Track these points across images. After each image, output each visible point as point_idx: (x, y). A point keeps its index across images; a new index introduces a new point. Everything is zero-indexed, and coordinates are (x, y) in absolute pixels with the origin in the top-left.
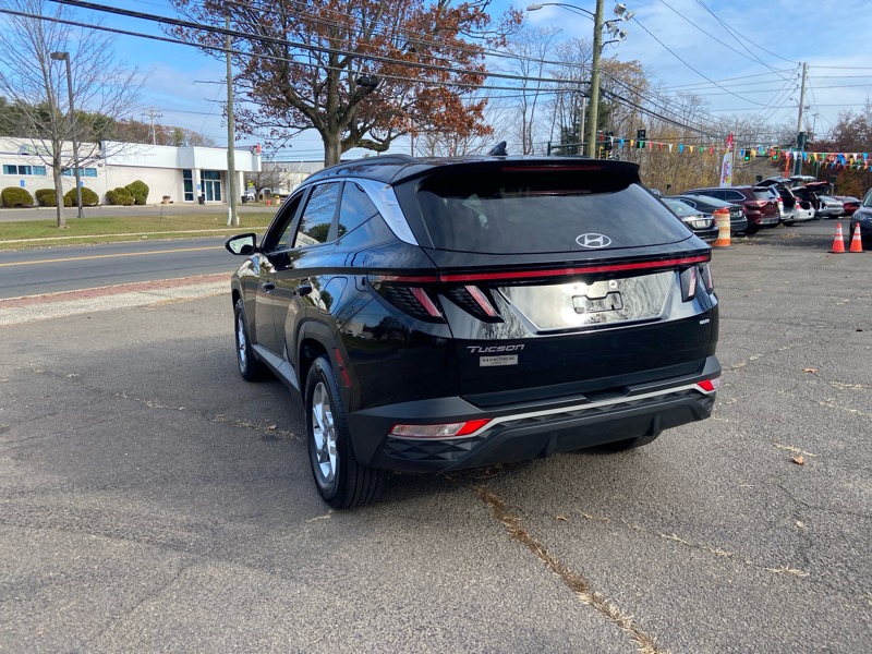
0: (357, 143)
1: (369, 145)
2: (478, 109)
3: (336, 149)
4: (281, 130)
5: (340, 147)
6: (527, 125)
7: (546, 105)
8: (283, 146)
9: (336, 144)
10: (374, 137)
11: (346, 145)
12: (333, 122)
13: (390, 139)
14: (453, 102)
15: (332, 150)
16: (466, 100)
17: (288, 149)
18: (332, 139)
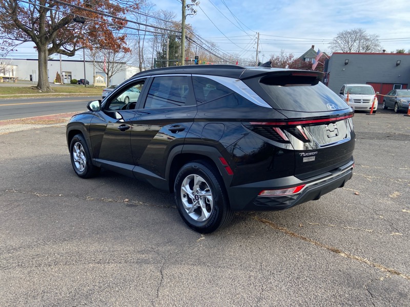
0: (56, 51)
1: (64, 53)
2: (122, 39)
3: (45, 53)
4: (10, 41)
5: (47, 53)
6: (141, 49)
7: (149, 40)
8: (12, 50)
9: (45, 51)
10: (65, 49)
11: (51, 51)
12: (43, 39)
13: (75, 50)
14: (109, 35)
15: (43, 54)
16: (117, 34)
17: (15, 52)
18: (42, 48)
